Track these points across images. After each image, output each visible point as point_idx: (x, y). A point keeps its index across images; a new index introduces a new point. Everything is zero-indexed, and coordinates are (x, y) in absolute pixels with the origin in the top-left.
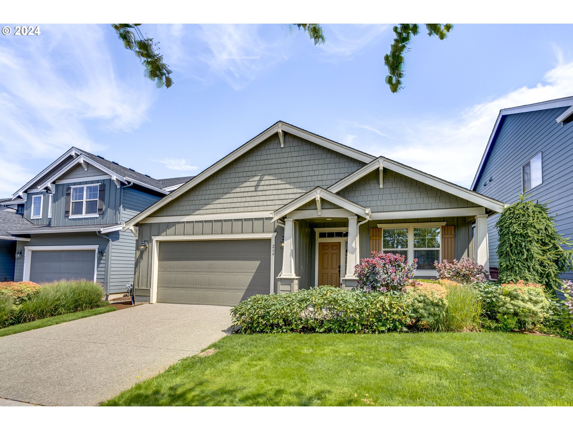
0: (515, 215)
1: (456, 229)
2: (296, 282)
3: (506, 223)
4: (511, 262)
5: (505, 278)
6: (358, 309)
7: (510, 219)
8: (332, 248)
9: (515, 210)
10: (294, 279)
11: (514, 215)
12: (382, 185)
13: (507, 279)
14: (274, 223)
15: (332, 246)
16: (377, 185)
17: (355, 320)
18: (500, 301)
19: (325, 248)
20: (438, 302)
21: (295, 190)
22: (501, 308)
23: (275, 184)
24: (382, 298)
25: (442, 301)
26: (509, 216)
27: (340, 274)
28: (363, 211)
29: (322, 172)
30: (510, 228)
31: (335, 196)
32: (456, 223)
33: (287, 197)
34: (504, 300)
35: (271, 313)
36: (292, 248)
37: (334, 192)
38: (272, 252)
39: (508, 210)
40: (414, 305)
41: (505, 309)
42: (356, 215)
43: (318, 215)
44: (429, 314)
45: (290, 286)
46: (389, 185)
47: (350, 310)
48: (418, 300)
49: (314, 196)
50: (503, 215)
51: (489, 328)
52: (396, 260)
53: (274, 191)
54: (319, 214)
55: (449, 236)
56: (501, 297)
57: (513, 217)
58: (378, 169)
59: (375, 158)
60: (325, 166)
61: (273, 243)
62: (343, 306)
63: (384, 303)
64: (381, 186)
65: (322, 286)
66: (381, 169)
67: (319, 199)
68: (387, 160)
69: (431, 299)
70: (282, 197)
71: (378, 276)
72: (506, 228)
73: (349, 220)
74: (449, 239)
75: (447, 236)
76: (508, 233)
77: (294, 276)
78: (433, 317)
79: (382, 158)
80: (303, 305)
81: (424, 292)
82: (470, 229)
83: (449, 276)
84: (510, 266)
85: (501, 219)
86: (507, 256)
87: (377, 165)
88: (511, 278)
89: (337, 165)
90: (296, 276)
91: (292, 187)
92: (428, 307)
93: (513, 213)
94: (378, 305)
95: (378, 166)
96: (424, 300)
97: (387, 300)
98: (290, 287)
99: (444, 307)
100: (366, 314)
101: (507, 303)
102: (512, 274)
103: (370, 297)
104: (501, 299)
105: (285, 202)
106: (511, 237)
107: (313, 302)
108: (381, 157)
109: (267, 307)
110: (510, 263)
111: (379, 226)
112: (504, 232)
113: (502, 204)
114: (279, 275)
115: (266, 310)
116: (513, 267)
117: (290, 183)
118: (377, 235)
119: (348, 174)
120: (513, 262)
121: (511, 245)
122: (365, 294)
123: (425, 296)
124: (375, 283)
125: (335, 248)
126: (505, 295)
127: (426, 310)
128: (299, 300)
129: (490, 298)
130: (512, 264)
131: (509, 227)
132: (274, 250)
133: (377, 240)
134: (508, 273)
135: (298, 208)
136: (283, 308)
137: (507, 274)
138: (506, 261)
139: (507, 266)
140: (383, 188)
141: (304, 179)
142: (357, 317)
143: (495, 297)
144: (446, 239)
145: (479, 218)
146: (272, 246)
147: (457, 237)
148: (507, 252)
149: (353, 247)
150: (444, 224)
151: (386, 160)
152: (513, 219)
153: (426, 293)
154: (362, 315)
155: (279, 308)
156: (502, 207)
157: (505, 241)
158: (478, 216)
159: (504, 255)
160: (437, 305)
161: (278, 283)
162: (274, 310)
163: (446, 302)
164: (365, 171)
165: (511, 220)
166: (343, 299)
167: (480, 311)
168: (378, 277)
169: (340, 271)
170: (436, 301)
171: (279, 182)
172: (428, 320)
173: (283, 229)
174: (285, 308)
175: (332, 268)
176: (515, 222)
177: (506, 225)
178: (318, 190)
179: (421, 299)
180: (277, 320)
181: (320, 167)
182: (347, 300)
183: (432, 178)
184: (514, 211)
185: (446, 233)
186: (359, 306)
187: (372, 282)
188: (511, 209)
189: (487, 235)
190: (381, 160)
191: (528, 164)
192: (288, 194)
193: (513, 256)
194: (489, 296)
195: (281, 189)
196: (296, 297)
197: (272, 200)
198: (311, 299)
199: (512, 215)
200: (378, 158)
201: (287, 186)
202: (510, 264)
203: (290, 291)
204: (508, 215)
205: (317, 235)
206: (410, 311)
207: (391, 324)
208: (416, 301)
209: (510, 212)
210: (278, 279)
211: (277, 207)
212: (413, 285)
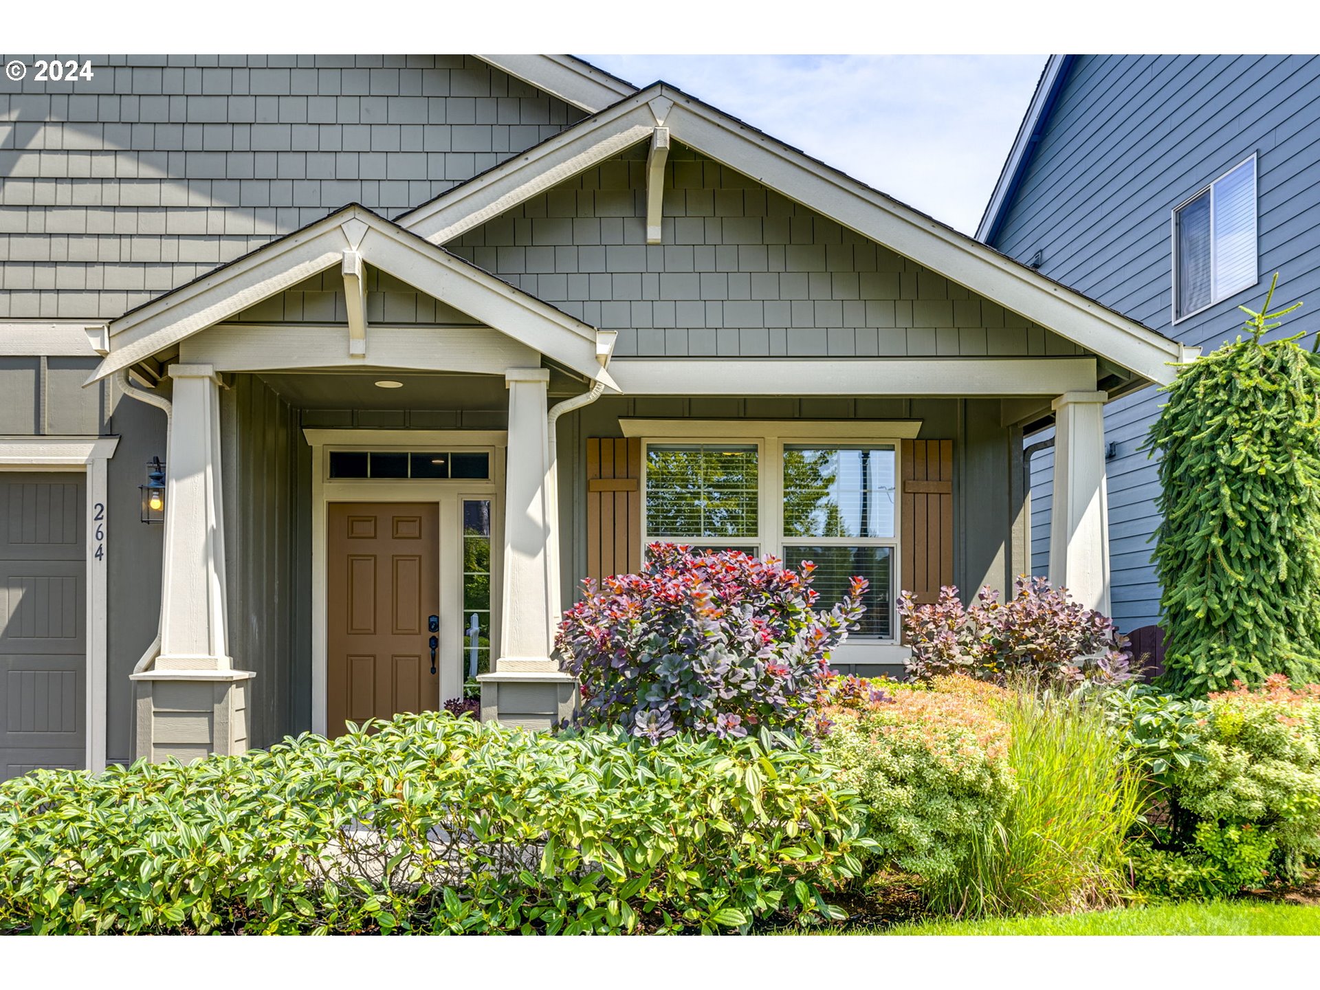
0: (1236, 396)
1: (962, 456)
2: (237, 698)
3: (1197, 430)
4: (1225, 597)
5: (1202, 668)
6: (618, 826)
7: (1215, 414)
8: (395, 528)
9: (1235, 374)
10: (226, 684)
11: (1230, 396)
12: (659, 229)
13: (1210, 669)
14: (98, 385)
15: (397, 521)
16: (632, 226)
17: (604, 884)
18: (1206, 765)
19: (360, 528)
20: (980, 779)
21: (217, 221)
22: (1211, 797)
23: (102, 180)
24: (723, 766)
25: (992, 775)
26: (1209, 400)
27: (434, 658)
28: (584, 345)
29: (356, 138)
30: (1220, 452)
31: (441, 257)
32: (960, 430)
33: (170, 250)
34: (1223, 759)
35: (145, 871)
36: (212, 521)
37: (439, 238)
38: (93, 542)
39: (1200, 374)
40: (872, 795)
41: (1227, 800)
42: (546, 362)
43: (352, 356)
44: (939, 835)
45: (205, 720)
46: (689, 229)
47: (579, 834)
48: (888, 774)
49: (336, 251)
50: (1182, 397)
51: (1161, 888)
52: (769, 582)
53: (99, 213)
54: (358, 347)
55: (932, 487)
56: (1213, 747)
57: (1228, 403)
58: (645, 147)
59: (628, 92)
60: (376, 109)
61: (96, 492)
62: (542, 813)
63: (742, 790)
64: (654, 233)
65: (412, 716)
66: (661, 143)
67: (358, 270)
68: (691, 106)
69: (950, 765)
70: (145, 250)
71: (704, 659)
72: (1199, 449)
73: (511, 387)
74: (933, 500)
75: (923, 486)
76: (1212, 471)
77: (223, 668)
78: (949, 850)
79: (665, 92)
80: (326, 818)
81: (912, 735)
82: (1018, 459)
83: (969, 660)
84: (1222, 614)
85: (1173, 411)
86: (1209, 570)
87: (644, 124)
88: (1230, 667)
89: (437, 106)
90: (235, 667)
91: (197, 200)
92: (934, 806)
93: (1224, 387)
94: (715, 805)
95: (646, 131)
96: (918, 773)
97: (753, 780)
98: (206, 728)
99: (1001, 800)
100: (657, 848)
101: (1235, 776)
102: (1232, 648)
103: (670, 762)
104: (1214, 759)
105: (161, 279)
106: (1226, 491)
107: (385, 803)
108: (658, 89)
109: (121, 839)
110: (1221, 600)
111: (629, 428)
112: (1191, 467)
113: (1172, 348)
114: (144, 661)
115: (114, 854)
116: (1232, 619)
117: (184, 180)
118: (621, 470)
119: (491, 161)
120: (1233, 596)
121: (1225, 524)
122: (641, 749)
123: (923, 752)
124: (689, 696)
125: (412, 529)
126: (1227, 741)
127: (922, 817)
128: (300, 793)
129: (1167, 753)
130: (1231, 606)
131: (1213, 448)
132: (104, 529)
133: (621, 498)
134: (1215, 646)
135: (239, 314)
136: (212, 838)
137: (1211, 649)
138: (1203, 595)
139: (1210, 613)
140: (662, 245)
141: (266, 166)
142: (618, 868)
143: (1187, 748)
144: (921, 499)
145: (1071, 407)
146: (91, 513)
147: (962, 492)
148: (1205, 556)
149: (531, 521)
150: (911, 429)
151: (681, 101)
152: (1231, 413)
153: (925, 737)
154: (639, 858)
155: (191, 840)
156: (1173, 362)
157: (1196, 507)
158: (1069, 397)
159: (1192, 570)
160: (973, 794)
161: (141, 703)
162: (161, 851)
163: (1007, 777)
164: (584, 149)
165: (1219, 418)
166: (544, 779)
167: (1130, 814)
168: (703, 668)
169: (434, 643)
170: (969, 775)
171: (127, 167)
172: (931, 863)
173: (159, 420)
174: (222, 836)
175: (396, 632)
176: (1236, 425)
177: (1203, 438)
178: (355, 225)
179: (903, 767)
180: (180, 904)
181: (348, 109)
182: (560, 785)
183: (889, 207)
184: (1230, 380)
185: (921, 469)
186: (624, 811)
187: (673, 692)
188: (1215, 368)
189: (1104, 481)
190: (661, 104)
191: (1202, 202)
192: (179, 236)
193: (1233, 574)
194: (1163, 744)
195: (137, 208)
196: (277, 776)
197: (87, 264)
198: (367, 786)
199: (1223, 396)
200: (639, 92)
201: (173, 194)
202: (1224, 605)
203: (210, 747)
204: (1205, 395)
205: (320, 466)
206: (856, 829)
207: (771, 894)
208: (881, 775)
209: (1210, 382)
210: (139, 682)
211: (116, 305)
212: (849, 699)
